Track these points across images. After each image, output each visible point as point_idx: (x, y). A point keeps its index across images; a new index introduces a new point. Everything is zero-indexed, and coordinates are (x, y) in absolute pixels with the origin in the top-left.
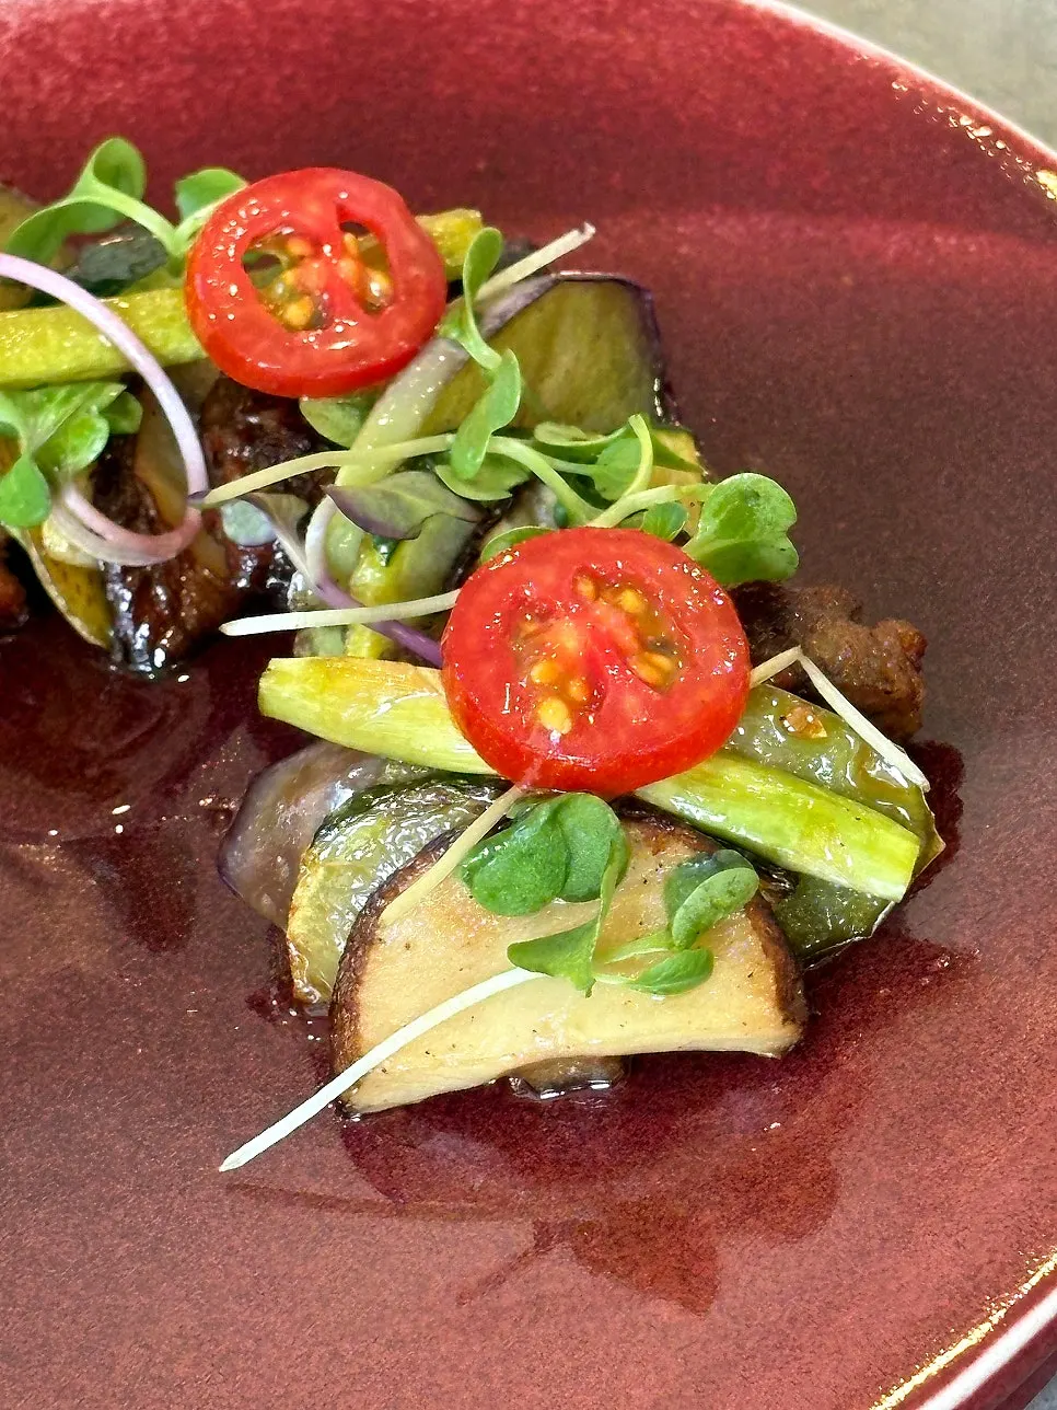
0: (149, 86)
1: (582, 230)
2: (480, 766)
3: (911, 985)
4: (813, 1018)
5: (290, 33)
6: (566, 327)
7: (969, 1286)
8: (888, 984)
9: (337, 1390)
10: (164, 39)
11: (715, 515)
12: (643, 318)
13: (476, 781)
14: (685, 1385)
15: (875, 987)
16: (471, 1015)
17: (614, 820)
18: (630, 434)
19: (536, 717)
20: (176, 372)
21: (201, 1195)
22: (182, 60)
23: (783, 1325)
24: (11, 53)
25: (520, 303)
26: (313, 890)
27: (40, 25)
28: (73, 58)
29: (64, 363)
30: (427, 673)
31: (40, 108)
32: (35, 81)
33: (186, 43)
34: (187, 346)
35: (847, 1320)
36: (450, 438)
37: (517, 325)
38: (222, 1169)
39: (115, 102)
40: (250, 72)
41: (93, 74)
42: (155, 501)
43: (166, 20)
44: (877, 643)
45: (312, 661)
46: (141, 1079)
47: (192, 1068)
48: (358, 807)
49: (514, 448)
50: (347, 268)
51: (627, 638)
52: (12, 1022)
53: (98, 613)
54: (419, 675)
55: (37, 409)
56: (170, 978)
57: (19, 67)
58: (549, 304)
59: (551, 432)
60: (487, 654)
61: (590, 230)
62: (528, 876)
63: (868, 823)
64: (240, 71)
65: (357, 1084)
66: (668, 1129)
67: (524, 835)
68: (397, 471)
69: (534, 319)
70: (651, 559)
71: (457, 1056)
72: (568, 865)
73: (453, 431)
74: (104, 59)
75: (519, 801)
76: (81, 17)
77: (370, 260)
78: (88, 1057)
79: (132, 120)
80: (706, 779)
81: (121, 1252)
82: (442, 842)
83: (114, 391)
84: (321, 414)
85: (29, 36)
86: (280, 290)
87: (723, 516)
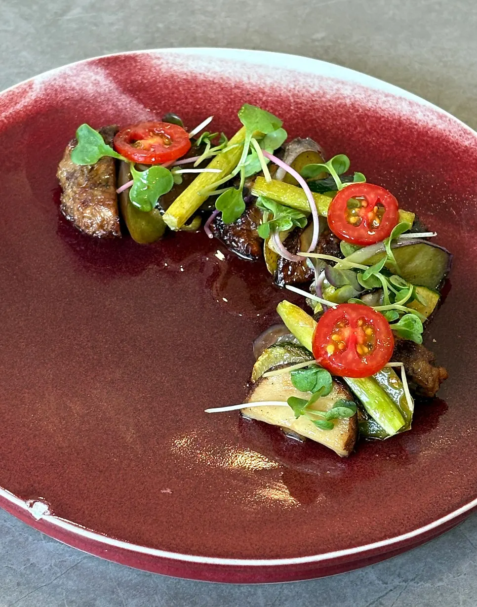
0: (381, 142)
1: (434, 234)
2: (311, 350)
3: (384, 457)
4: (353, 452)
5: (422, 146)
6: (421, 254)
7: (337, 535)
8: (379, 454)
9: (188, 477)
10: (392, 132)
11: (404, 321)
12: (449, 260)
13: (310, 354)
14: (259, 521)
15: (376, 453)
16: (275, 407)
17: (331, 381)
18: (409, 289)
19: (326, 347)
20: (321, 217)
21: (197, 414)
22: (393, 140)
23: (291, 520)
24: (355, 119)
25: (409, 244)
26: (263, 358)
27: (366, 114)
28: (368, 127)
29: (295, 204)
30: (314, 322)
31: (352, 136)
32: (356, 128)
33: (396, 136)
34: (325, 213)
35: (305, 527)
36: (368, 268)
37: (404, 248)
38: (205, 411)
39: (371, 142)
40: (406, 151)
41: (370, 133)
42: (301, 246)
43: (396, 128)
44: (431, 372)
45: (292, 306)
46: (206, 380)
47: (219, 384)
48: (282, 345)
49: (382, 278)
50: (370, 215)
51: (360, 340)
52: (190, 351)
53: (274, 265)
54: (312, 322)
55: (282, 211)
56: (231, 360)
57: (354, 123)
58: (417, 247)
59: (396, 279)
60: (327, 326)
61: (436, 234)
62: (305, 383)
63: (394, 414)
64: (404, 149)
65: (244, 409)
66: (305, 459)
67: (309, 373)
68: (350, 270)
69: (410, 249)
70: (381, 324)
71: (268, 415)
72: (315, 385)
73: (369, 266)
74: (375, 131)
75: (313, 365)
76: (377, 118)
77: (377, 215)
78: (199, 368)
79: (371, 149)
80: (362, 383)
81: (170, 418)
82: (289, 364)
83: (301, 216)
84: (345, 247)
85: (362, 116)
86: (353, 212)
87: (406, 322)
